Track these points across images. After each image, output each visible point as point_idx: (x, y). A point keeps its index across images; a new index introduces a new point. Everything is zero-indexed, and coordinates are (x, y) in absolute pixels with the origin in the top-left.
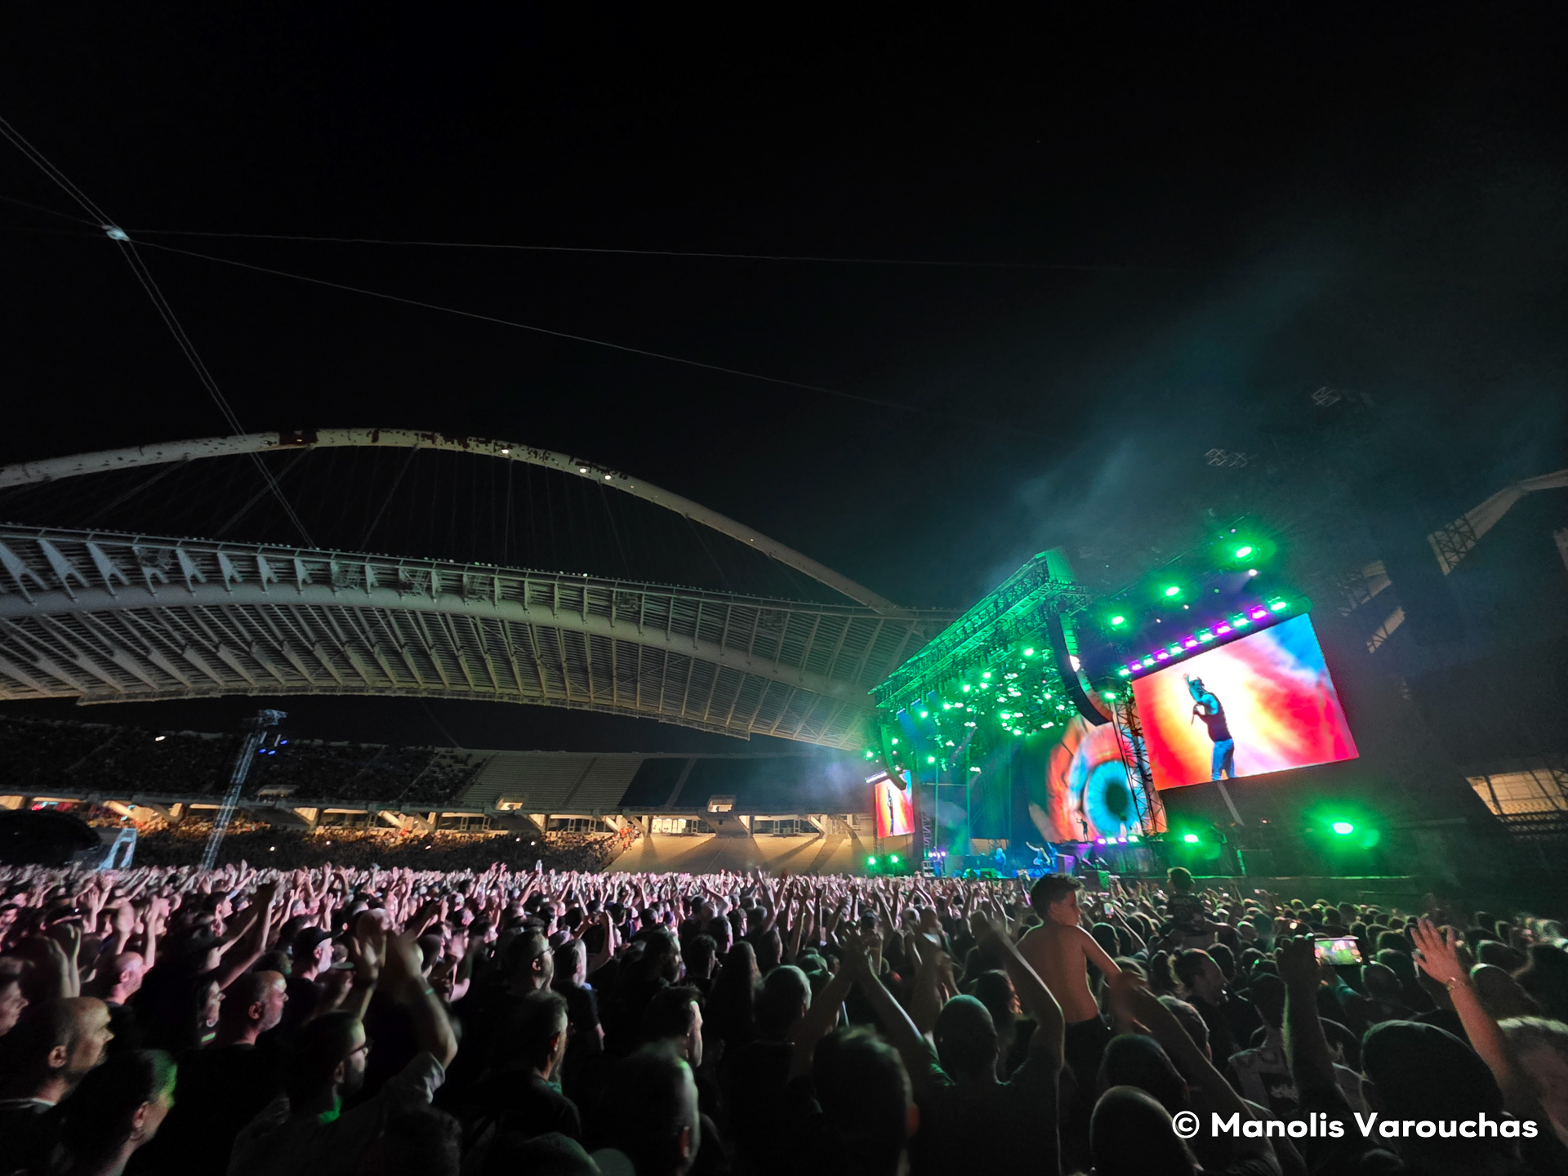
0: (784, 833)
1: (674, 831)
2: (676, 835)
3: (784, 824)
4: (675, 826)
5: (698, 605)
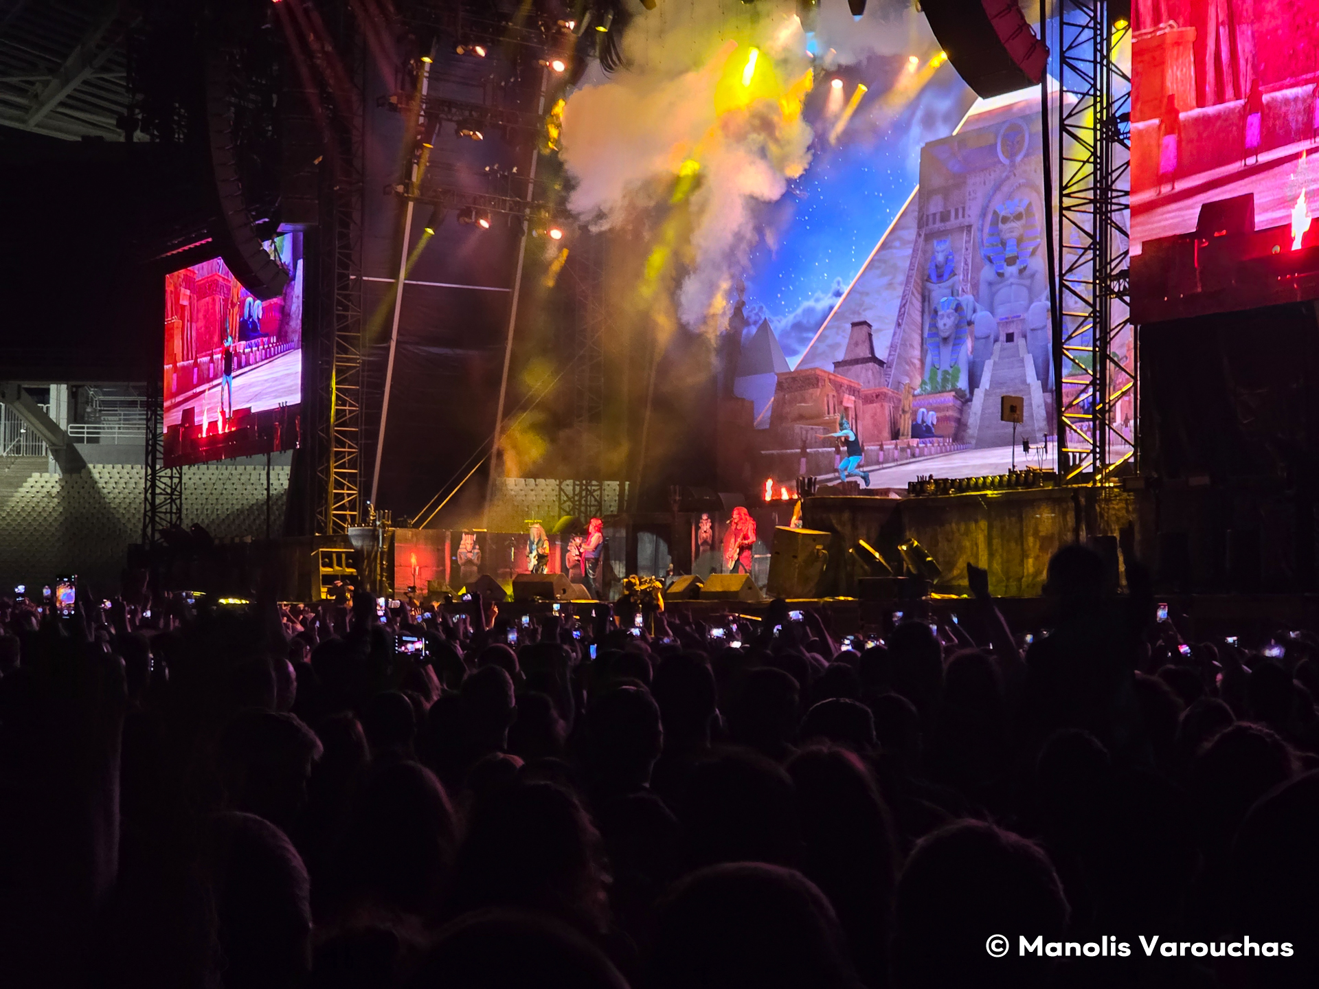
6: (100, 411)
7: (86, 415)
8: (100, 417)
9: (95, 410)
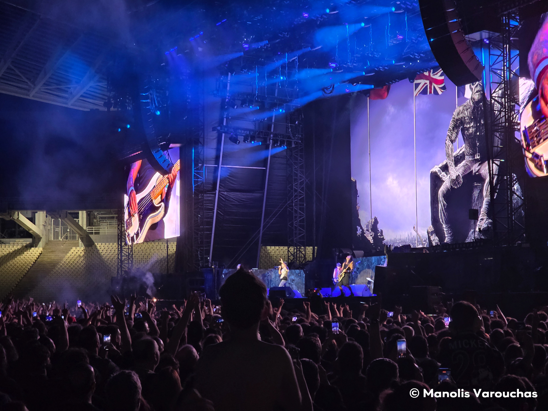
6: (100, 221)
7: (94, 223)
8: (99, 224)
9: (98, 221)
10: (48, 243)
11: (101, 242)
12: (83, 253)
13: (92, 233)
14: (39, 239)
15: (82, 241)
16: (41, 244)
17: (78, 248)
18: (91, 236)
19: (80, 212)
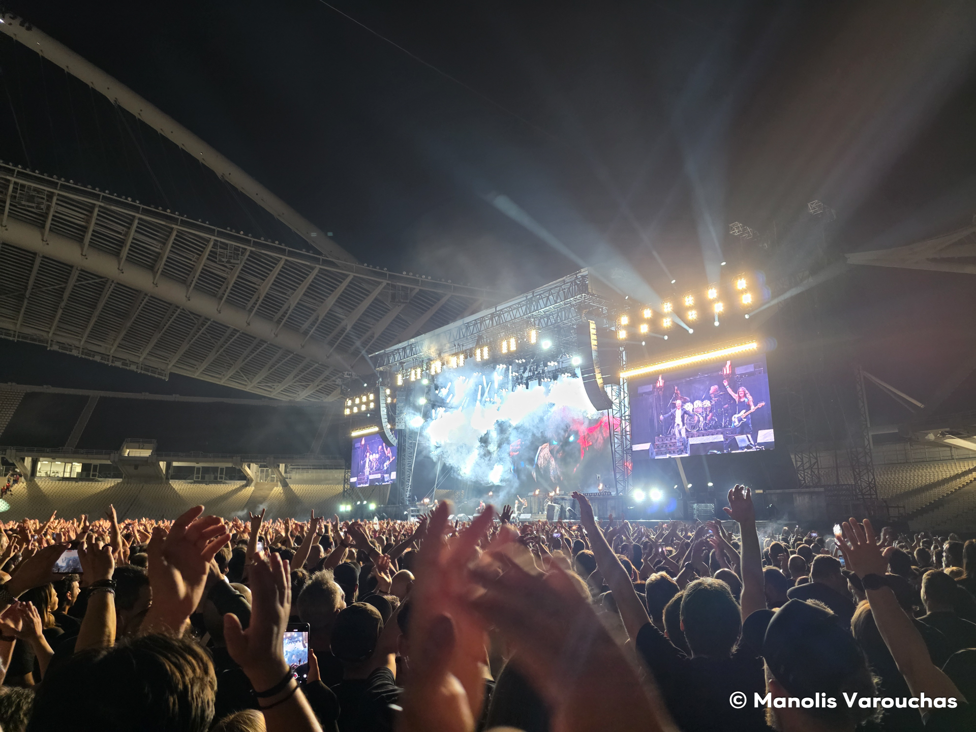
0: (206, 479)
1: (67, 475)
2: (70, 479)
3: (206, 470)
4: (68, 469)
5: (132, 221)
7: (288, 471)
8: (291, 472)
9: (291, 470)
10: (257, 484)
11: (293, 484)
12: (282, 491)
13: (287, 478)
14: (252, 481)
15: (281, 483)
16: (253, 484)
17: (278, 488)
18: (286, 480)
19: (281, 465)
